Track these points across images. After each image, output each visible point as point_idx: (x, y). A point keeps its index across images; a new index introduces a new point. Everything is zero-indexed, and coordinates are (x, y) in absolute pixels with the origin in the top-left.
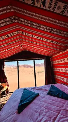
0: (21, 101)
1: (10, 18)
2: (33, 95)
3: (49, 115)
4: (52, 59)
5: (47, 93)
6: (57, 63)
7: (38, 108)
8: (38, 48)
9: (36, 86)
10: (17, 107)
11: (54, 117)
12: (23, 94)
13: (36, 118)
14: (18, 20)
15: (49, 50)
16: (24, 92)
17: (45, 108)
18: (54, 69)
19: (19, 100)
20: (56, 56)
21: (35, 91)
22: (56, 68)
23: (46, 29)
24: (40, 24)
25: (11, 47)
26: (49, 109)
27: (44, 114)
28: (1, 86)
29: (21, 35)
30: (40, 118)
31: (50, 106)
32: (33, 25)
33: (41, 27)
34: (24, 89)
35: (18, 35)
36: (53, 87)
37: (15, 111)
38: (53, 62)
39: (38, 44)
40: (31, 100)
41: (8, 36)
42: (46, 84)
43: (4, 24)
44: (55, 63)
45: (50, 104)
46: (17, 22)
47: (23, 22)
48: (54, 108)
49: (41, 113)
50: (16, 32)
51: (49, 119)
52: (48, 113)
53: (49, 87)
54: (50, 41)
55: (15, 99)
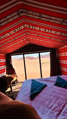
0: (32, 91)
1: (18, 12)
2: (41, 86)
3: (59, 103)
4: (58, 51)
5: (54, 84)
6: (64, 55)
7: (47, 97)
8: (44, 41)
9: (42, 77)
10: (29, 95)
11: (63, 104)
12: (32, 85)
13: (47, 104)
14: (25, 13)
15: (56, 43)
16: (32, 83)
17: (54, 97)
18: (60, 61)
19: (30, 90)
20: (63, 48)
21: (42, 82)
22: (62, 61)
23: (57, 21)
24: (50, 16)
25: (17, 42)
26: (58, 98)
27: (53, 101)
28: (11, 77)
29: (27, 28)
30: (51, 105)
31: (59, 95)
32: (42, 17)
33: (51, 19)
34: (32, 80)
35: (25, 28)
36: (59, 79)
37: (28, 99)
38: (59, 54)
39: (45, 37)
40: (40, 90)
41: (15, 31)
42: (51, 76)
43: (11, 20)
44: (61, 56)
45: (58, 93)
46: (25, 16)
47: (31, 14)
48: (63, 97)
49: (51, 101)
50: (22, 26)
51: (59, 106)
52: (57, 101)
53: (55, 78)
54: (59, 33)
55: (26, 89)
